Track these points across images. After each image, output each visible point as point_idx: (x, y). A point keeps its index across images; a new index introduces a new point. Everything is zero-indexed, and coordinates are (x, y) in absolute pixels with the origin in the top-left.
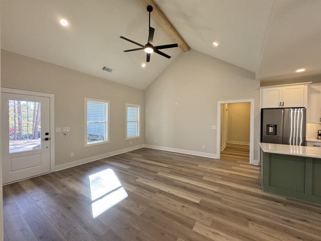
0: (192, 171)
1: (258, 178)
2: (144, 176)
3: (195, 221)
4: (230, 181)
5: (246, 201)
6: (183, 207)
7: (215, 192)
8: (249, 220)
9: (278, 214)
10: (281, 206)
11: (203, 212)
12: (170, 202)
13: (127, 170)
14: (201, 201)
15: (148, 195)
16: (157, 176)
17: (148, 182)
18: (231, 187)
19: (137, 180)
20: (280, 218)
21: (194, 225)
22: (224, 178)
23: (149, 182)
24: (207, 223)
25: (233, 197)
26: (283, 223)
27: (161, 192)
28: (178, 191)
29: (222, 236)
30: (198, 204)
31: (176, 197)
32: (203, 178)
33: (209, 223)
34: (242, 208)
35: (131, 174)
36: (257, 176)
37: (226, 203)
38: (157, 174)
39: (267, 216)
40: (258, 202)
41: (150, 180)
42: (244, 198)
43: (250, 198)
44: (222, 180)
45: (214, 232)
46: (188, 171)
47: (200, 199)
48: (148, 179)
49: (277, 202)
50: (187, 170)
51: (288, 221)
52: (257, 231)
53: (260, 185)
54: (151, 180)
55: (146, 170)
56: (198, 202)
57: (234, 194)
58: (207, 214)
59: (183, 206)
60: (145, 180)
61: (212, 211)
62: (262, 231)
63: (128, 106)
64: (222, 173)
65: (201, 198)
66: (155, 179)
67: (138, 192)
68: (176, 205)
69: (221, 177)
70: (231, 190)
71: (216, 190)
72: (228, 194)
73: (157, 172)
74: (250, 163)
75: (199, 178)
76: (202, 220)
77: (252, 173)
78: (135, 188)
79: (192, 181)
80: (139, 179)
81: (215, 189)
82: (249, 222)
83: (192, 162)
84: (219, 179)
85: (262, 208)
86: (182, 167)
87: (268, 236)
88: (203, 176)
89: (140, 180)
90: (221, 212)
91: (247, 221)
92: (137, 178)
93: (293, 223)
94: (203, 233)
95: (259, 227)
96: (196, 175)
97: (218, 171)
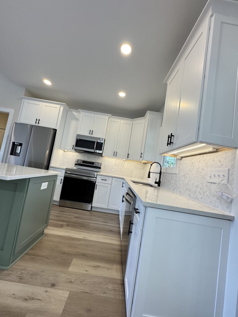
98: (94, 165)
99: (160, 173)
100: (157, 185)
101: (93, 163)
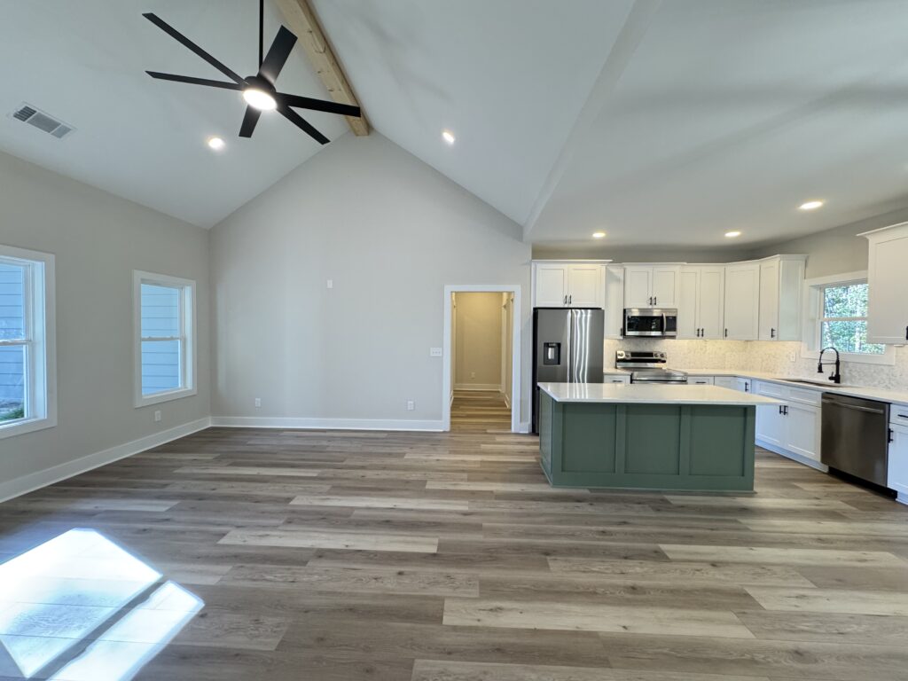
0: (393, 474)
1: (534, 461)
2: (247, 521)
3: (440, 600)
4: (486, 480)
5: (529, 515)
6: (400, 577)
7: (465, 514)
8: (547, 554)
9: (586, 524)
10: (586, 509)
11: (451, 571)
12: (359, 574)
13: (167, 517)
14: (440, 546)
15: (282, 577)
16: (293, 512)
17: (267, 535)
18: (492, 492)
19: (223, 541)
20: (591, 531)
21: (443, 610)
22: (474, 474)
23: (274, 536)
24: (469, 593)
25: (503, 513)
26: (599, 540)
27: (321, 554)
28: (372, 539)
29: (511, 610)
30: (434, 555)
31: (372, 556)
32: (427, 487)
33: (475, 592)
34: (527, 534)
35: (192, 528)
36: (533, 457)
37: (494, 531)
38: (292, 503)
39: (573, 535)
40: (551, 511)
41: (275, 527)
42: (524, 511)
43: (534, 507)
44: (469, 480)
45: (490, 608)
46: (383, 475)
47: (436, 541)
48: (264, 527)
49: (579, 501)
50: (380, 472)
51: (604, 532)
52: (566, 572)
53: (543, 474)
54: (277, 526)
55: (246, 500)
56: (433, 550)
57: (505, 507)
58: (463, 571)
59: (400, 573)
60: (254, 533)
61: (471, 560)
62: (574, 568)
63: (144, 281)
64: (465, 465)
65: (437, 537)
66: (289, 522)
67: (244, 579)
68: (381, 578)
69: (465, 476)
70: (496, 499)
71: (465, 508)
72: (492, 510)
73: (289, 499)
74: (513, 430)
75: (418, 489)
76: (458, 590)
77: (522, 453)
78: (226, 568)
79: (403, 500)
80: (228, 535)
81: (463, 506)
82: (548, 558)
83: (387, 450)
84: (462, 480)
85: (560, 522)
86: (363, 468)
87: (583, 575)
88: (426, 481)
89: (236, 538)
90: (491, 556)
91: (543, 557)
92: (223, 535)
93: (611, 533)
94: (468, 621)
95: (566, 561)
96: (407, 482)
97: (457, 462)
98: (654, 358)
99: (838, 363)
100: (833, 381)
101: (650, 354)
